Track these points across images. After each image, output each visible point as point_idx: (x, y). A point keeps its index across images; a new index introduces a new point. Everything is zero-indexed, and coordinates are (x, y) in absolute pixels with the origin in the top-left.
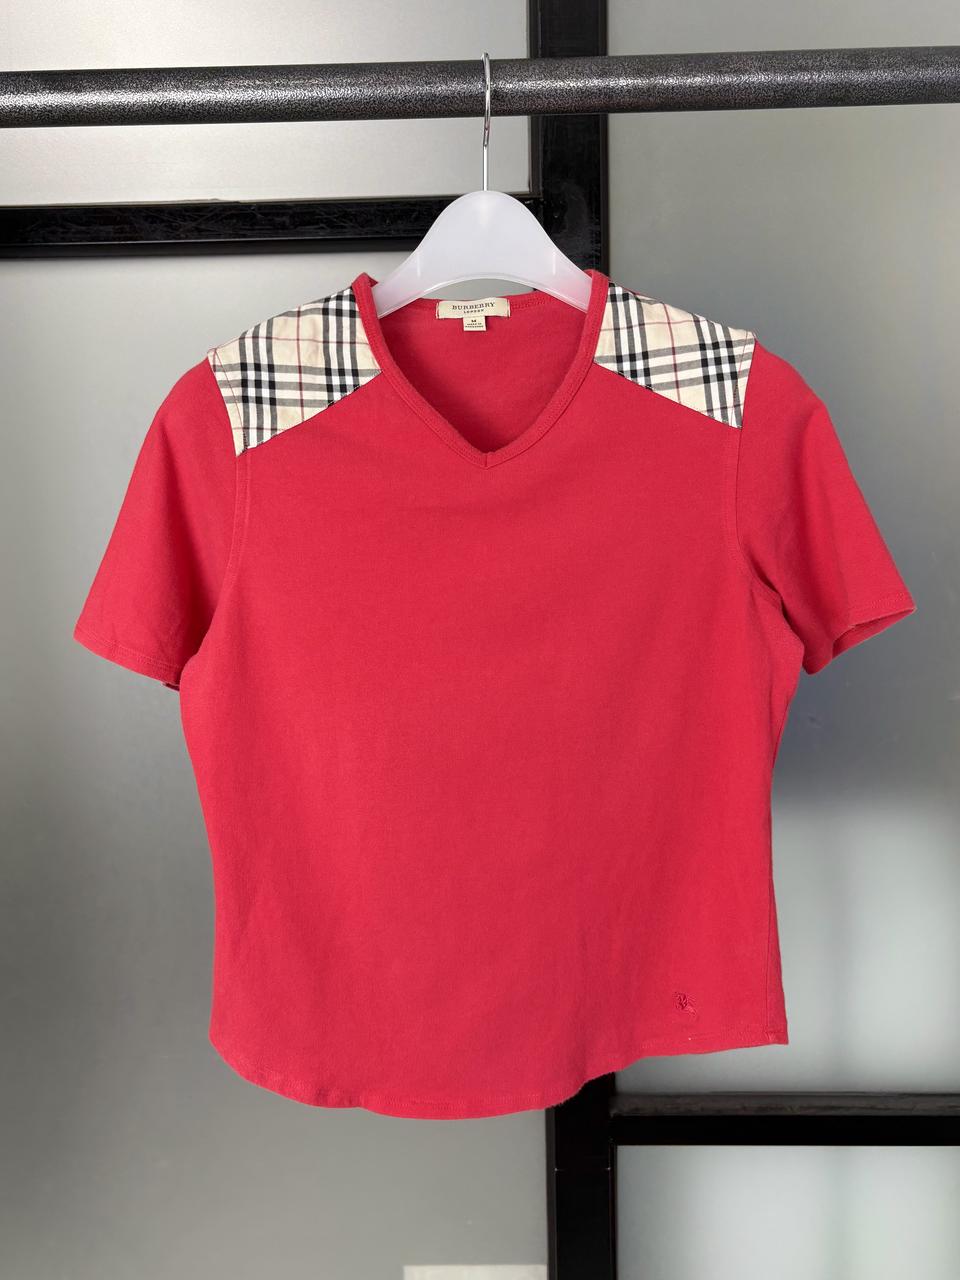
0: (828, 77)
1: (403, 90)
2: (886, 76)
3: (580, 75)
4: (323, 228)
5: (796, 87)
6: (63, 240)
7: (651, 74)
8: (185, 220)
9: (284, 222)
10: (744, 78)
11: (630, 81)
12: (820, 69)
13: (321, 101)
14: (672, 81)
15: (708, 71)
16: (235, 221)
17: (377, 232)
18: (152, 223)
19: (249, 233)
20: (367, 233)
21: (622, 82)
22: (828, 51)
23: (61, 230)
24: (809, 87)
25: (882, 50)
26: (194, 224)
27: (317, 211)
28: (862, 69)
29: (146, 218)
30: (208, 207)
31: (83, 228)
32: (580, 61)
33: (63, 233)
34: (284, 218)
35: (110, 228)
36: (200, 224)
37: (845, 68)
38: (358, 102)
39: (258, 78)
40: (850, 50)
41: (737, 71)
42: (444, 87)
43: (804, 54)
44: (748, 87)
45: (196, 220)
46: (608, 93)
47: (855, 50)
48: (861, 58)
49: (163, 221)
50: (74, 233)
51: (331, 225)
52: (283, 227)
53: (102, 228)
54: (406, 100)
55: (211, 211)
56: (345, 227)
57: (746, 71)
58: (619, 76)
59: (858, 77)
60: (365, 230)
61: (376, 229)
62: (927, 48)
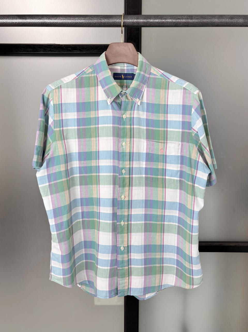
0: (184, 21)
1: (95, 21)
2: (196, 21)
3: (132, 19)
4: (78, 51)
5: (178, 23)
6: (21, 52)
7: (147, 19)
8: (48, 48)
9: (70, 49)
10: (167, 20)
11: (143, 20)
12: (183, 19)
13: (77, 23)
14: (152, 21)
15: (159, 19)
16: (59, 49)
17: (90, 52)
18: (41, 48)
19: (62, 51)
20: (88, 52)
21: (141, 21)
22: (184, 15)
23: (20, 49)
24: (180, 23)
25: (196, 15)
26: (50, 49)
27: (77, 47)
28: (191, 19)
29: (39, 47)
30: (53, 45)
31: (25, 49)
32: (132, 16)
33: (21, 50)
34: (70, 48)
35: (31, 49)
36: (51, 49)
37: (188, 19)
38: (86, 23)
39: (64, 17)
40: (189, 15)
41: (165, 19)
42: (103, 20)
43: (179, 15)
44: (167, 22)
45: (50, 48)
46: (138, 23)
47: (190, 15)
48: (191, 17)
49: (43, 48)
50: (23, 50)
51: (80, 50)
52: (70, 50)
53: (29, 49)
54: (95, 23)
55: (54, 46)
56: (83, 51)
57: (167, 19)
58: (140, 19)
59: (190, 21)
60: (88, 51)
61: (90, 51)
62: (205, 15)
